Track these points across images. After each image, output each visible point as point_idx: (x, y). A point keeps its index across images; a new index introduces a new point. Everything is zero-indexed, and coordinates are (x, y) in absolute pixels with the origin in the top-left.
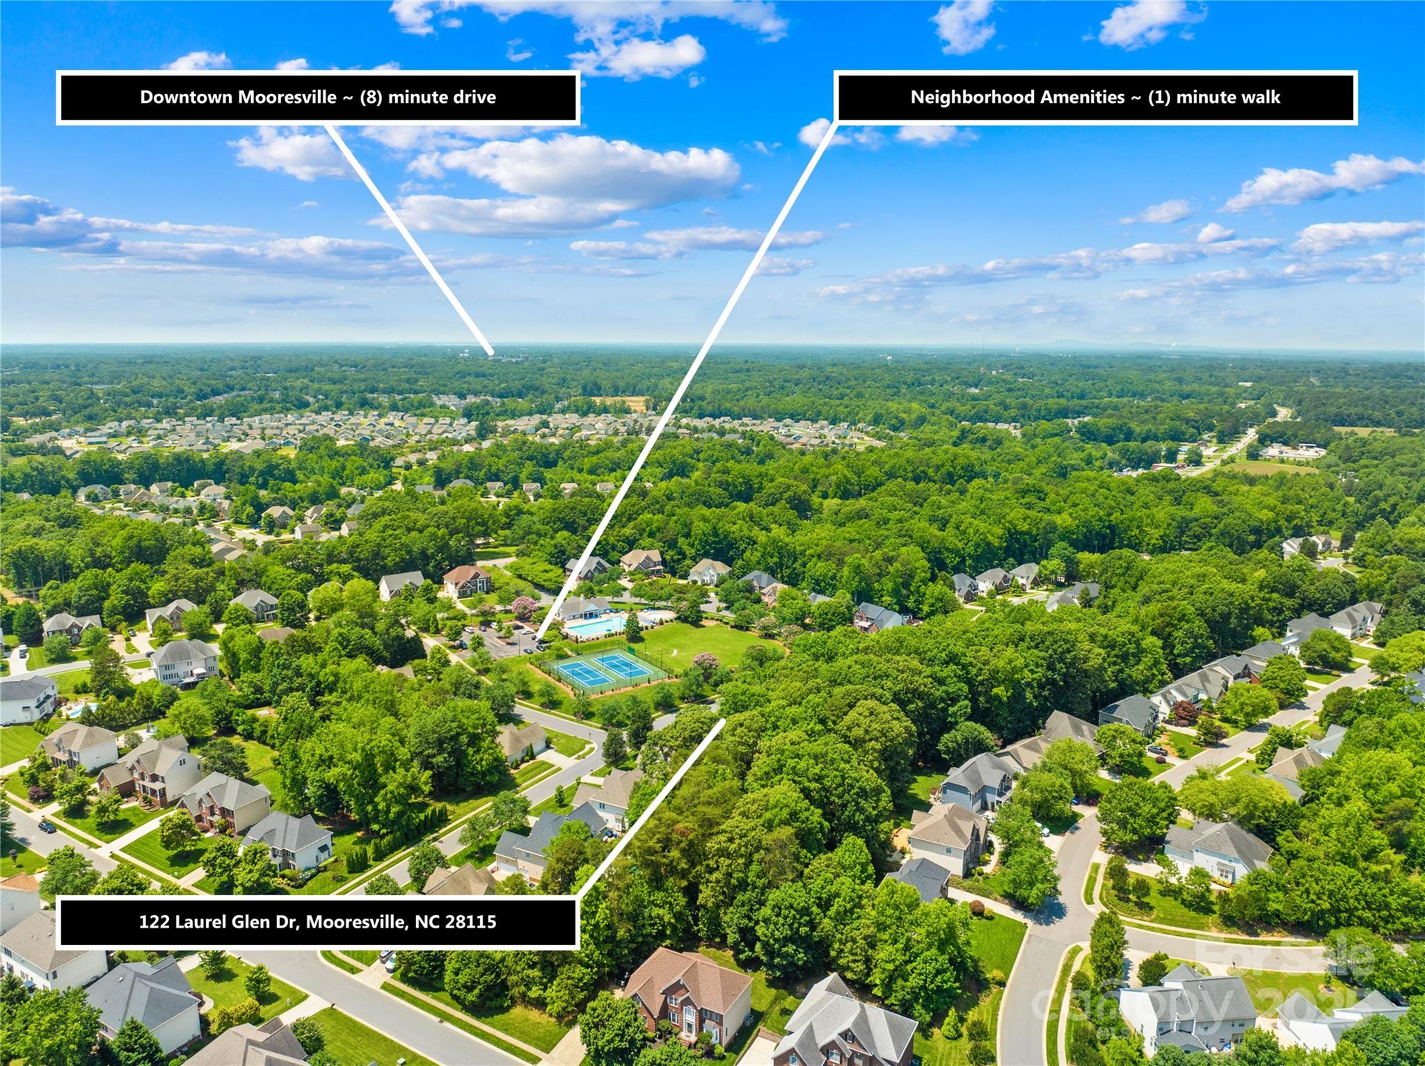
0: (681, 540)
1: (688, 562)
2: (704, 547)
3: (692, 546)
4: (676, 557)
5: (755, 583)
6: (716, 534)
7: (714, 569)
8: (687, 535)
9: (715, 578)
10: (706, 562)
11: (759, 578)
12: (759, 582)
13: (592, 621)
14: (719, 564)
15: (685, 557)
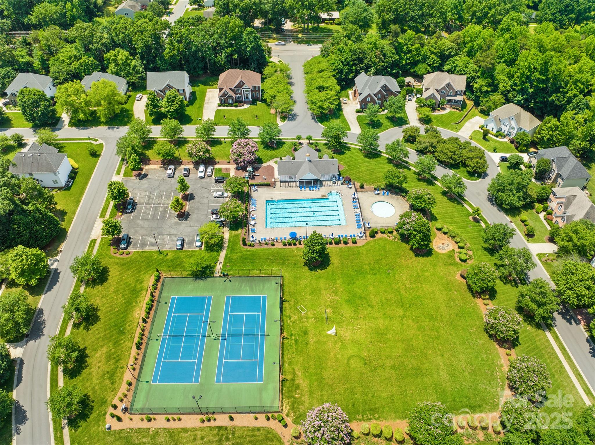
0: (500, 67)
1: (497, 97)
2: (523, 83)
3: (510, 76)
4: (484, 89)
5: (554, 166)
6: (545, 70)
7: (518, 121)
8: (511, 63)
9: (514, 132)
10: (512, 109)
11: (562, 161)
12: (559, 167)
13: (308, 193)
14: (526, 115)
15: (495, 88)
